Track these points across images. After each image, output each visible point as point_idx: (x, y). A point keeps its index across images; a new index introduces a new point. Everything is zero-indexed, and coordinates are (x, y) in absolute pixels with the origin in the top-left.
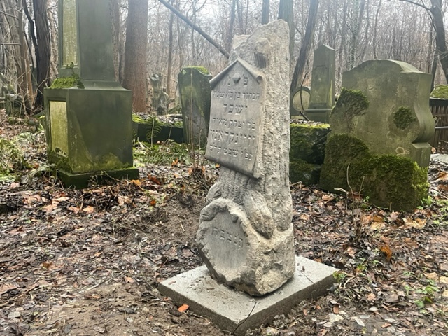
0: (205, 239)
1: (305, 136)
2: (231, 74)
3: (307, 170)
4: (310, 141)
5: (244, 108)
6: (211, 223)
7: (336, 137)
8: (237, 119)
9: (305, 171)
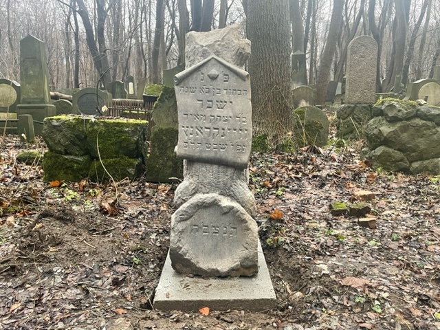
0: (182, 240)
1: (127, 132)
2: (204, 70)
3: (131, 165)
4: (133, 136)
5: (228, 103)
6: (188, 222)
7: (161, 131)
8: (220, 114)
9: (128, 166)
